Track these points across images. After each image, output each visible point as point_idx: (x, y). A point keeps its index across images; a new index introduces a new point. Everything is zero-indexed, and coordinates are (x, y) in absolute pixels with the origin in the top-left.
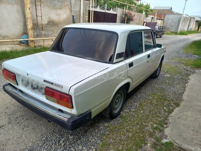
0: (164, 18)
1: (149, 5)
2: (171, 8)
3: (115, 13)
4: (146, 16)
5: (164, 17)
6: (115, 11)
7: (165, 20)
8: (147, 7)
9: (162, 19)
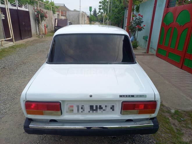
0: (66, 15)
1: (53, 2)
2: (64, 5)
3: (27, 10)
4: (53, 13)
5: (66, 13)
6: (27, 8)
7: (67, 16)
8: (52, 4)
9: (65, 15)
